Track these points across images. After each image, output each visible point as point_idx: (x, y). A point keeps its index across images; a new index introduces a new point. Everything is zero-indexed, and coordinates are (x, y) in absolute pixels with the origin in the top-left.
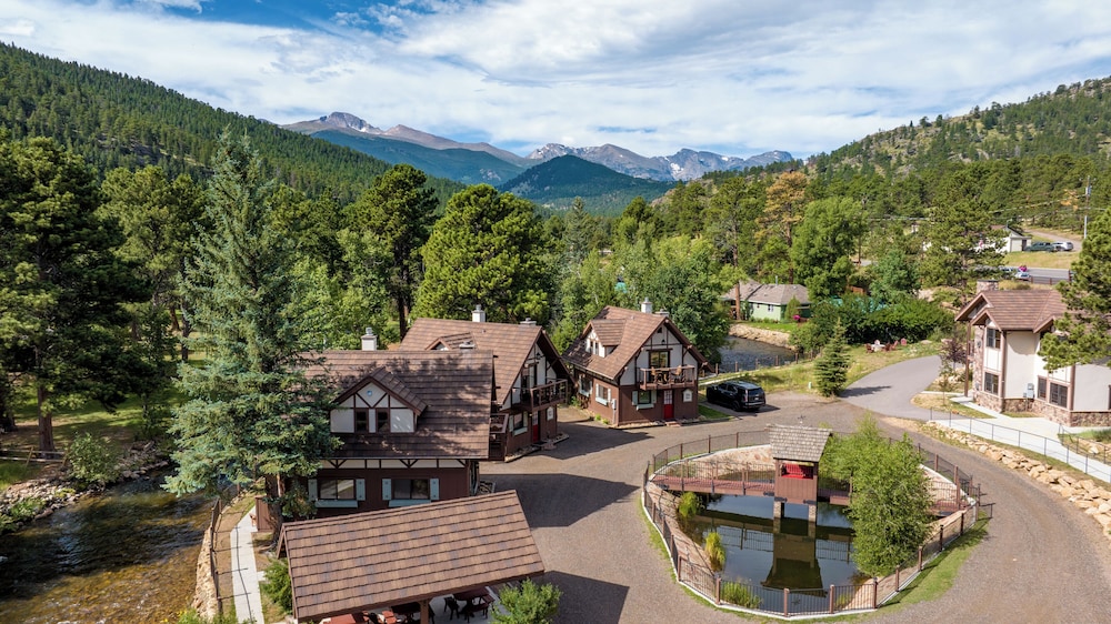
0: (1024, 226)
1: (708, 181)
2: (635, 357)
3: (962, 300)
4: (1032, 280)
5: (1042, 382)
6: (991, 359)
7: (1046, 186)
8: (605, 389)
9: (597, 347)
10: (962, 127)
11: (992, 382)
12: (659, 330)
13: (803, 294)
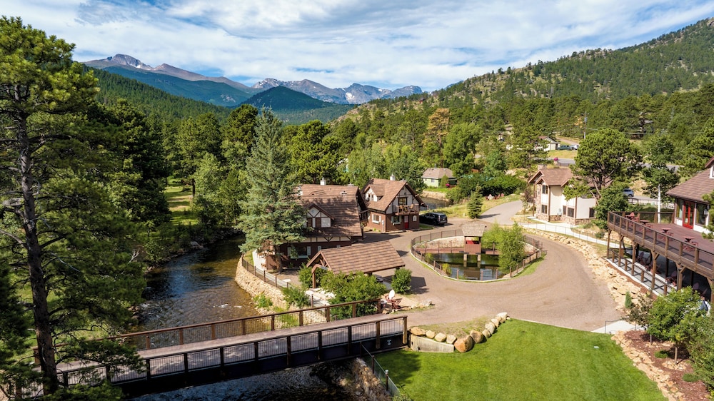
0: (557, 136)
1: (373, 105)
2: (393, 201)
3: (529, 174)
4: (560, 164)
5: (564, 208)
6: (543, 199)
7: (567, 115)
8: (378, 217)
9: (372, 196)
10: (522, 75)
11: (544, 209)
12: (403, 189)
13: (450, 173)
